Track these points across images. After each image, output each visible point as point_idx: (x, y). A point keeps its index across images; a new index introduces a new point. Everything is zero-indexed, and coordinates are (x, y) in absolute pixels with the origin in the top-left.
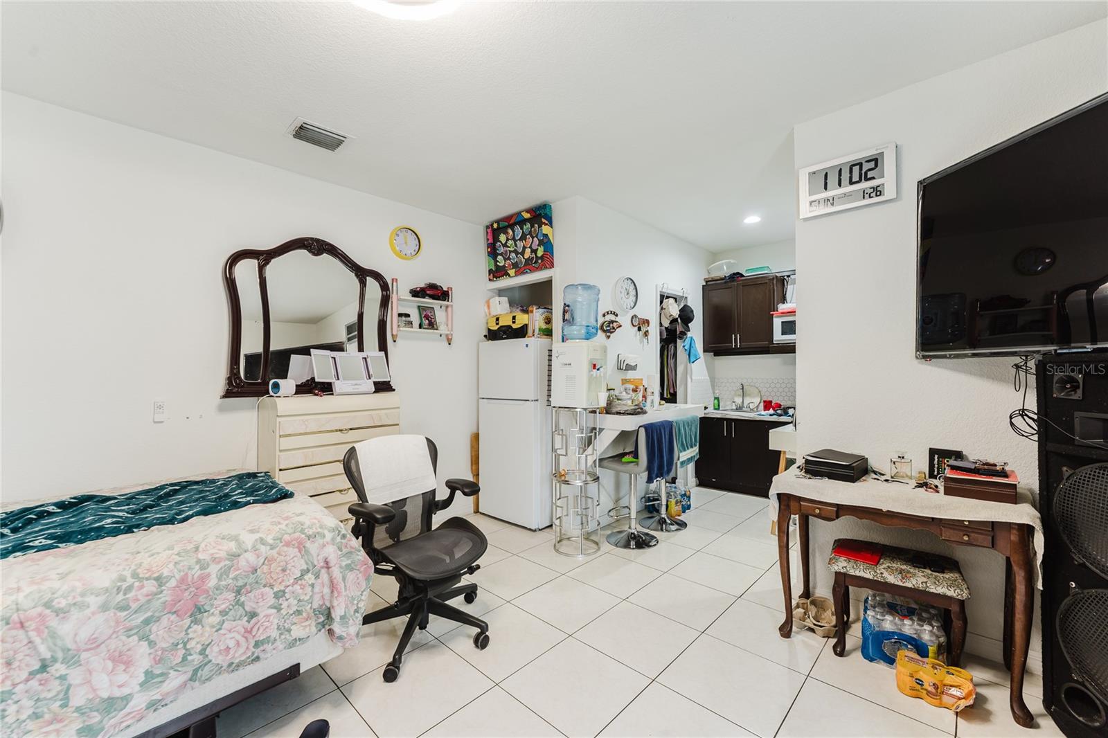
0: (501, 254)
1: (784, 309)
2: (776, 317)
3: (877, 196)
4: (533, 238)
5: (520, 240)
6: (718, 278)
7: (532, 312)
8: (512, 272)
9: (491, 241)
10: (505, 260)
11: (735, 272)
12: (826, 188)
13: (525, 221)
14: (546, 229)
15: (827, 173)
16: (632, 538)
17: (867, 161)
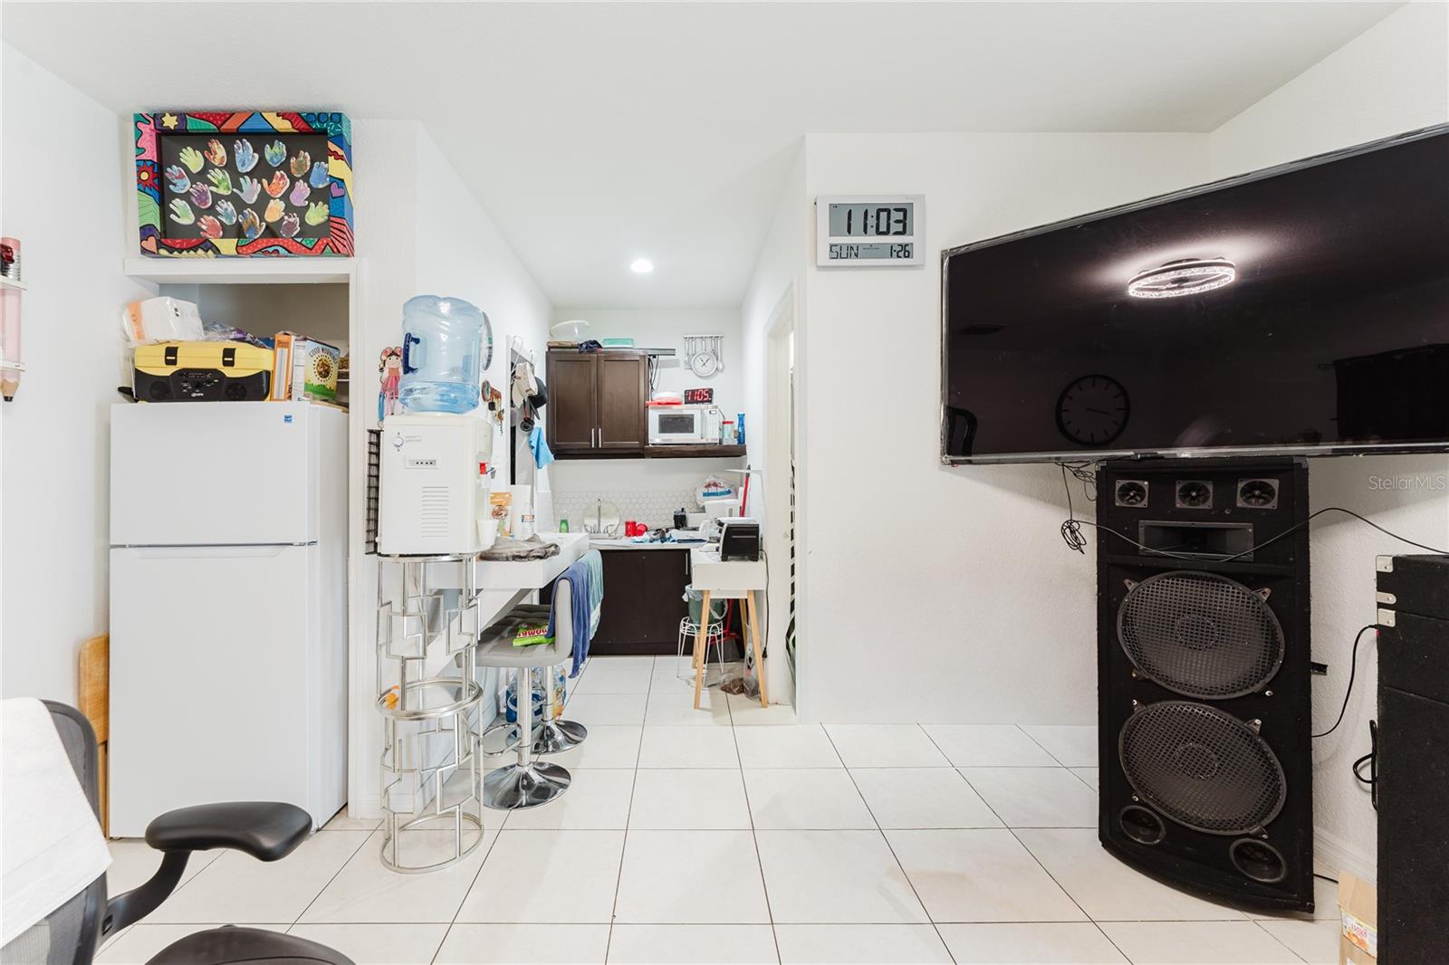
0: (186, 197)
1: (661, 398)
2: (653, 408)
3: (905, 257)
4: (293, 180)
5: (251, 174)
6: (569, 345)
7: (286, 345)
8: (227, 246)
9: (151, 154)
10: (199, 213)
11: (592, 339)
12: (849, 231)
13: (272, 135)
14: (335, 167)
15: (850, 211)
16: (524, 787)
17: (896, 210)
